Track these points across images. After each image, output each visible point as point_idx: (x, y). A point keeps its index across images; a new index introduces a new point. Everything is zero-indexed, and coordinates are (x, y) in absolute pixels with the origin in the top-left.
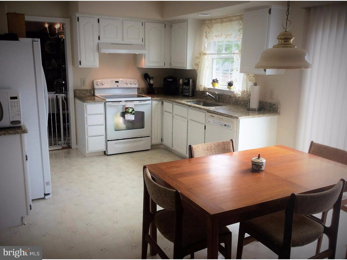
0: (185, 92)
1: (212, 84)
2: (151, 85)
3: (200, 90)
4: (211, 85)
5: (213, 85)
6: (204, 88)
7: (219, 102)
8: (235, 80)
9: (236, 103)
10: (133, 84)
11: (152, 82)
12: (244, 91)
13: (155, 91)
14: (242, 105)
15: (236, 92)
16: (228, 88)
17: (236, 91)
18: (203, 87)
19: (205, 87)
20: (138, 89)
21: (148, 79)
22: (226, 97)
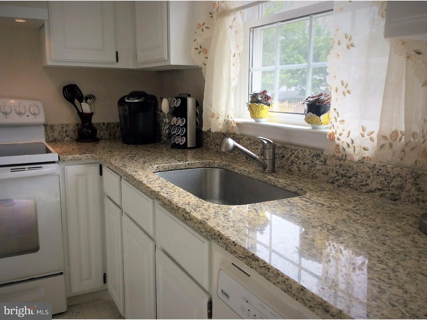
0: (175, 134)
1: (250, 108)
3: (213, 130)
6: (227, 123)
7: (273, 171)
8: (341, 89)
12: (391, 136)
15: (344, 140)
16: (308, 120)
17: (345, 134)
18: (221, 120)
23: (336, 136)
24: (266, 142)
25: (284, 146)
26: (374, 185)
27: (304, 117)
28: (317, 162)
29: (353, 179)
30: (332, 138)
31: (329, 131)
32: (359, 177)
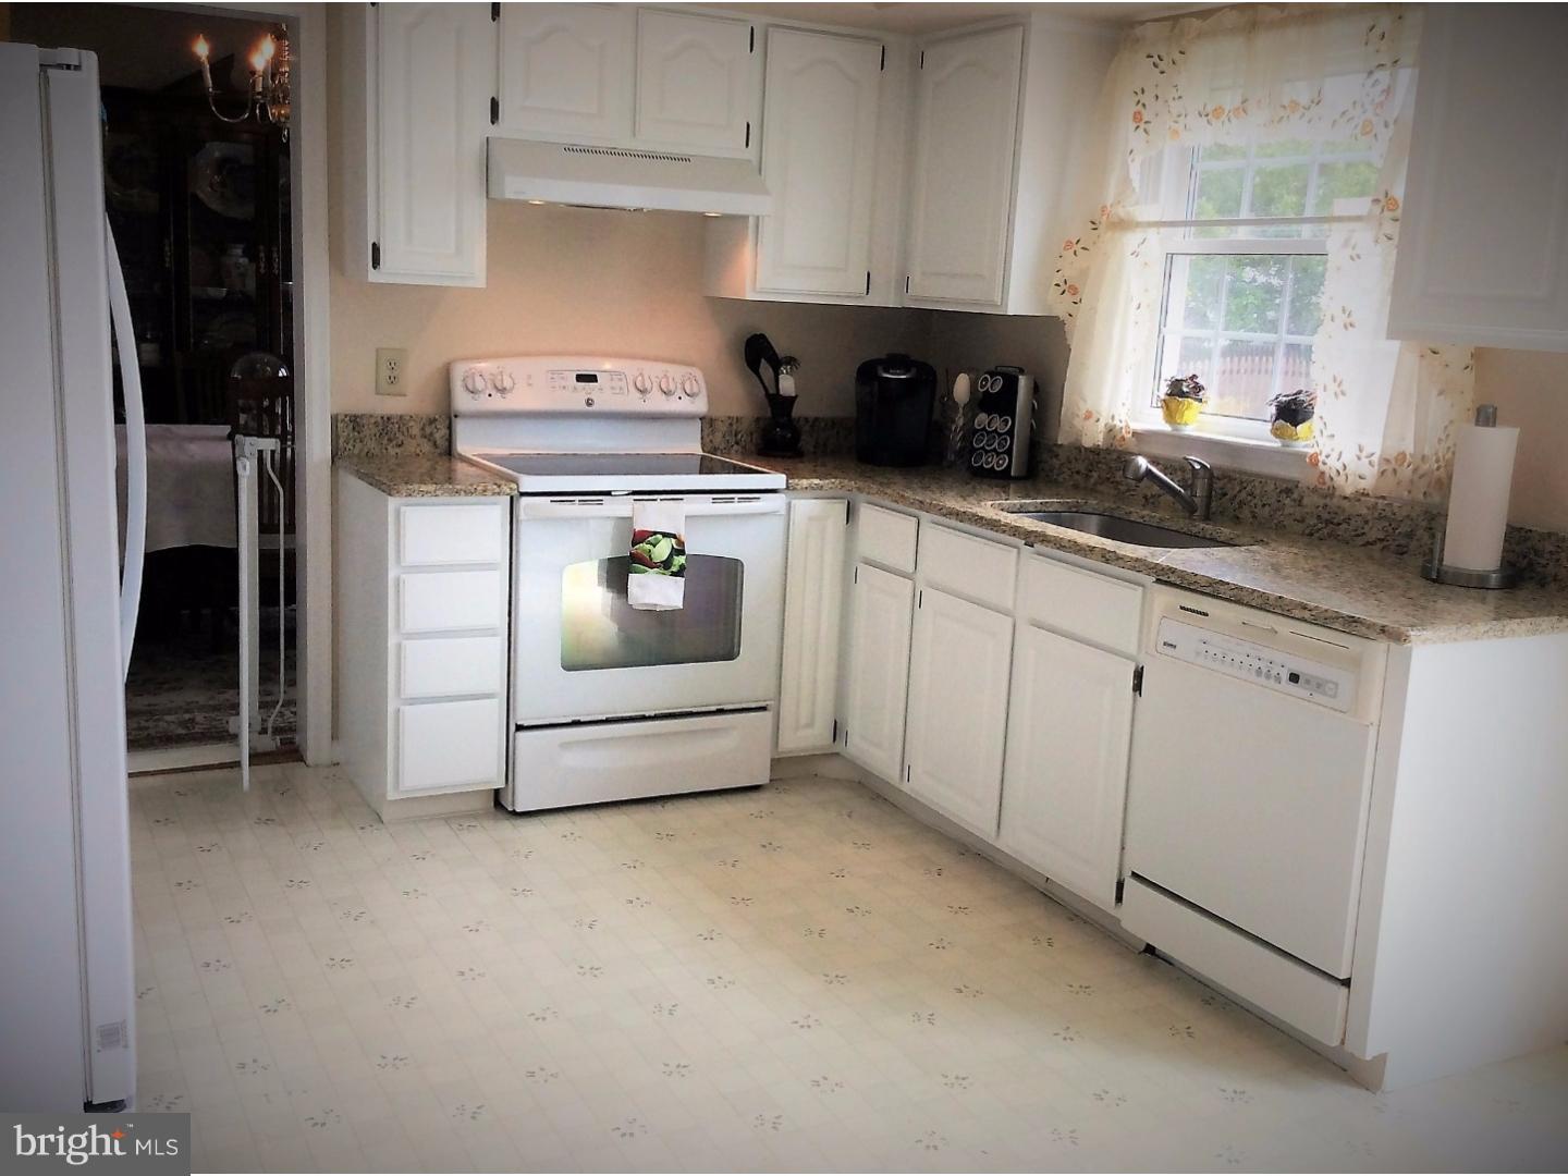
0: (983, 448)
1: (1166, 405)
2: (780, 405)
3: (1087, 442)
4: (1160, 413)
5: (1170, 416)
6: (1110, 430)
7: (1207, 518)
8: (1333, 387)
9: (1325, 531)
10: (679, 393)
11: (787, 385)
12: (1396, 459)
13: (806, 442)
14: (1368, 543)
15: (1333, 464)
16: (1276, 432)
17: (1334, 456)
18: (1101, 425)
19: (1117, 422)
20: (707, 422)
21: (765, 369)
22: (1257, 492)
23: (1321, 458)
24: (1197, 467)
25: (1227, 476)
26: (1373, 535)
27: (1269, 426)
28: (1287, 501)
29: (1344, 526)
30: (1314, 461)
31: (1311, 451)
32: (1352, 522)
